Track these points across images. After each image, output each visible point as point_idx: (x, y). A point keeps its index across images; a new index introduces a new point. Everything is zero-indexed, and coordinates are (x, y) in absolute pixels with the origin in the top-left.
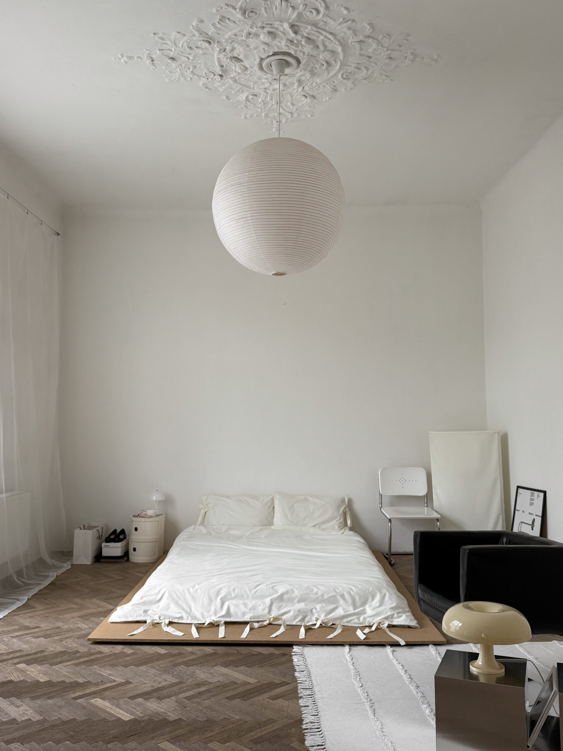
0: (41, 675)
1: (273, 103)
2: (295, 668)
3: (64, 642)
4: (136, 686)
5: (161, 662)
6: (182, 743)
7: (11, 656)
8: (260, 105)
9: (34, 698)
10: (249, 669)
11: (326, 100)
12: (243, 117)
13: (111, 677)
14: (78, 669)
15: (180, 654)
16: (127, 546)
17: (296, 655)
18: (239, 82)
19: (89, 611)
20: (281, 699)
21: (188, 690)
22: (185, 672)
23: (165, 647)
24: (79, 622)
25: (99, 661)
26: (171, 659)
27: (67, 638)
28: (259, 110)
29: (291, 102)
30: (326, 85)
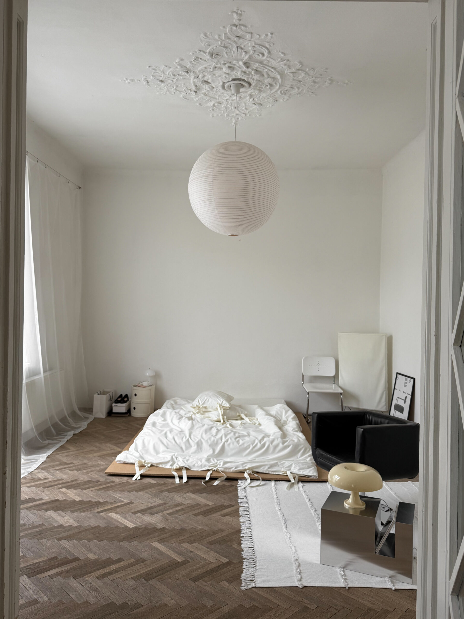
0: (76, 496)
1: (232, 108)
2: (239, 496)
3: (89, 474)
4: (137, 505)
5: (152, 489)
6: (166, 543)
7: (56, 483)
8: (223, 109)
9: (72, 512)
10: (208, 495)
11: (269, 106)
12: (211, 116)
13: (120, 499)
14: (99, 492)
15: (165, 484)
16: (129, 406)
17: (240, 487)
18: (208, 95)
19: (105, 452)
20: (228, 516)
21: (169, 509)
22: (168, 496)
23: (155, 479)
24: (99, 460)
25: (113, 488)
26: (159, 487)
27: (91, 471)
28: (223, 112)
29: (245, 107)
30: (269, 97)
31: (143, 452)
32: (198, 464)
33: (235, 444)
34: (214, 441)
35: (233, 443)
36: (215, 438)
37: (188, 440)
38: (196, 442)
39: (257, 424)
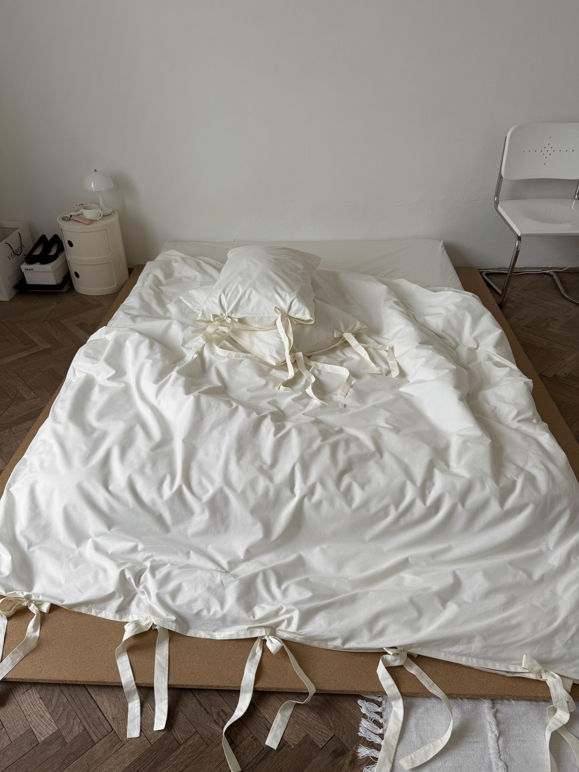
31: (33, 537)
32: (212, 612)
33: (339, 502)
34: (266, 492)
35: (332, 502)
36: (271, 479)
37: (179, 493)
38: (206, 498)
39: (395, 373)
